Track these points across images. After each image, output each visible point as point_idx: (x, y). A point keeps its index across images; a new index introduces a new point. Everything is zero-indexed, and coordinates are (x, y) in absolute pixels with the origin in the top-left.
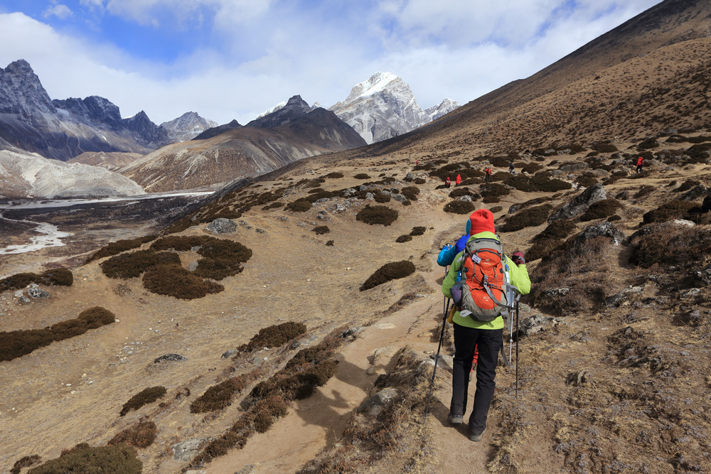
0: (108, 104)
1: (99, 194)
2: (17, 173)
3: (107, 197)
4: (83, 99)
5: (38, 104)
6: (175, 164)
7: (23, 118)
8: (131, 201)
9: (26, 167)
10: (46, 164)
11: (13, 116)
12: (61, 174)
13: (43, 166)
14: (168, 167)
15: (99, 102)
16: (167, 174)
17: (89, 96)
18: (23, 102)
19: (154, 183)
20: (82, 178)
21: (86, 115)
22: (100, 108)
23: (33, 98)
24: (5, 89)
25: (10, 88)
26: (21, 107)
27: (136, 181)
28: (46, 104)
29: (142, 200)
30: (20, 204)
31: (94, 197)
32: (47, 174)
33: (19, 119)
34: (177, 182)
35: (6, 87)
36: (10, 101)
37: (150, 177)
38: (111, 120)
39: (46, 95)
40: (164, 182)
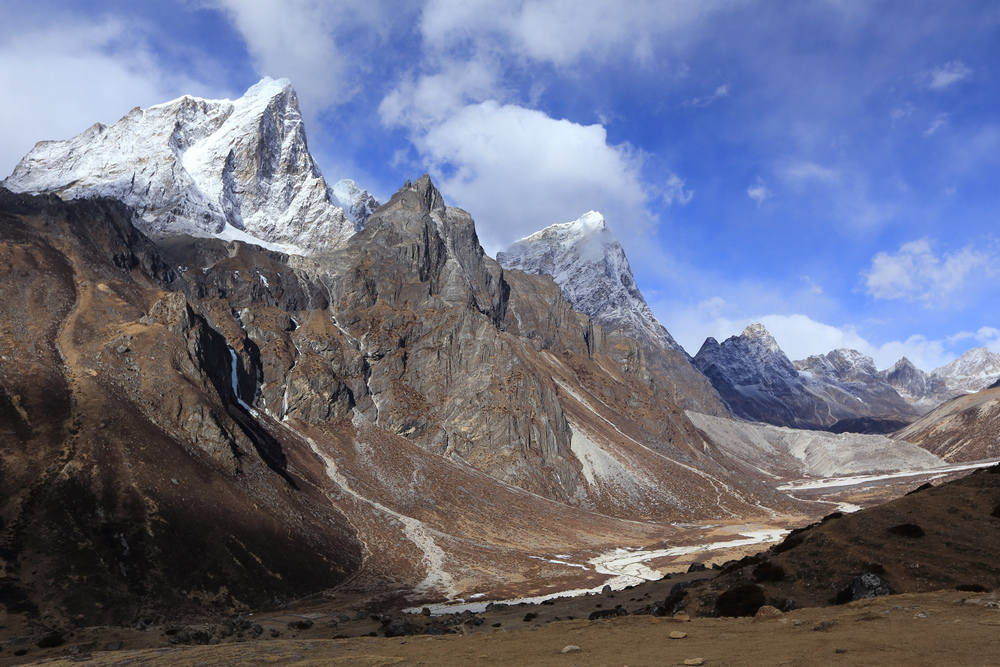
0: (858, 356)
1: (886, 469)
2: (785, 450)
3: (898, 471)
4: (826, 355)
5: (777, 369)
6: (981, 423)
7: (764, 388)
8: (934, 474)
9: (793, 442)
10: (814, 437)
11: (754, 387)
12: (834, 447)
13: (810, 439)
14: (970, 427)
15: (845, 355)
16: (972, 437)
17: (832, 350)
18: (762, 371)
19: (955, 450)
20: (860, 449)
21: (833, 374)
22: (847, 362)
23: (772, 364)
24: (743, 359)
25: (747, 357)
26: (761, 376)
27: (928, 449)
28: (786, 367)
29: (949, 472)
30: (801, 484)
31: (882, 473)
32: (818, 448)
33: (760, 390)
34: (990, 446)
35: (744, 356)
36: (749, 371)
37: (946, 443)
38: (863, 375)
39: (785, 357)
40: (970, 448)
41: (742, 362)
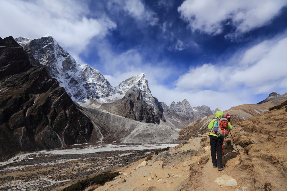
6: (198, 124)
7: (184, 112)
17: (202, 106)
19: (185, 134)
21: (201, 110)
22: (205, 108)
23: (187, 108)
26: (184, 110)
33: (183, 113)
34: (194, 134)
37: (186, 131)
38: (208, 111)
39: (190, 106)
40: (188, 134)
41: (180, 107)
